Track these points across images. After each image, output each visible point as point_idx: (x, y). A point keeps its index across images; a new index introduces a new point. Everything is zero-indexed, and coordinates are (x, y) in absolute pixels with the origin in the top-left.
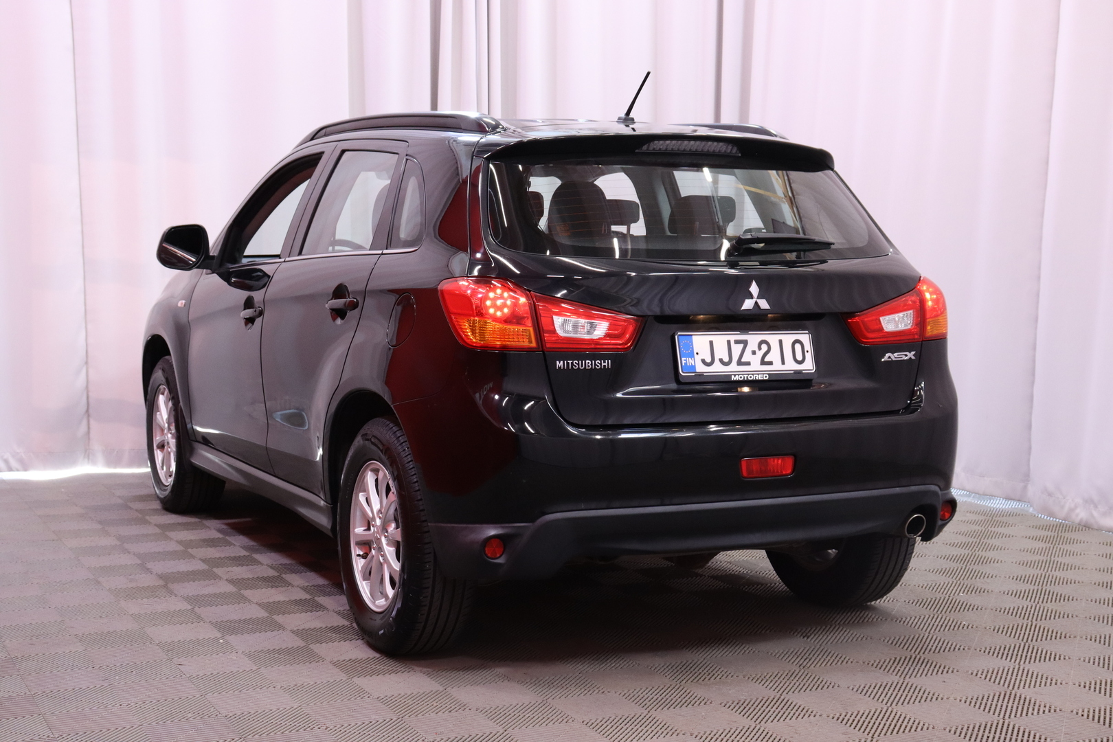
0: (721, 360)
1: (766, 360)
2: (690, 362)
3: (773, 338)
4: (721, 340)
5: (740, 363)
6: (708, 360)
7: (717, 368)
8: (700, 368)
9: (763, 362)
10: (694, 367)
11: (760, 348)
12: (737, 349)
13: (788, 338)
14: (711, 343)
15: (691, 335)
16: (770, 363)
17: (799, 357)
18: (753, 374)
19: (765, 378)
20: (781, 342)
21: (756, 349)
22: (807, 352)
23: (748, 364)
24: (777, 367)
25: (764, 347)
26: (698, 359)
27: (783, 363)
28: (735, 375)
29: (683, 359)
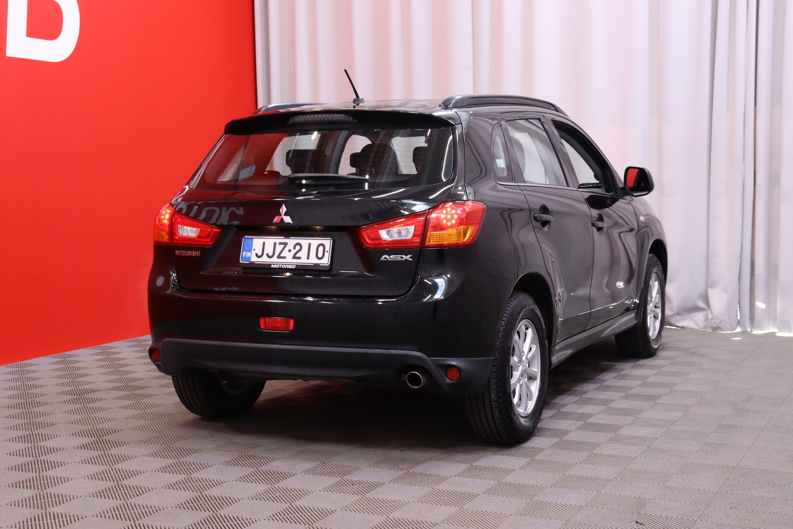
0: (267, 255)
1: (297, 256)
2: (248, 254)
3: (305, 242)
4: (270, 242)
5: (279, 257)
6: (260, 254)
7: (264, 259)
8: (254, 259)
9: (294, 257)
10: (250, 258)
11: (294, 248)
12: (279, 248)
13: (315, 242)
14: (264, 243)
15: (253, 238)
16: (299, 258)
17: (320, 255)
18: (286, 265)
19: (293, 268)
20: (310, 244)
21: (292, 249)
22: (327, 252)
23: (284, 258)
24: (304, 261)
25: (298, 248)
26: (254, 253)
27: (308, 258)
28: (274, 265)
29: (244, 253)
